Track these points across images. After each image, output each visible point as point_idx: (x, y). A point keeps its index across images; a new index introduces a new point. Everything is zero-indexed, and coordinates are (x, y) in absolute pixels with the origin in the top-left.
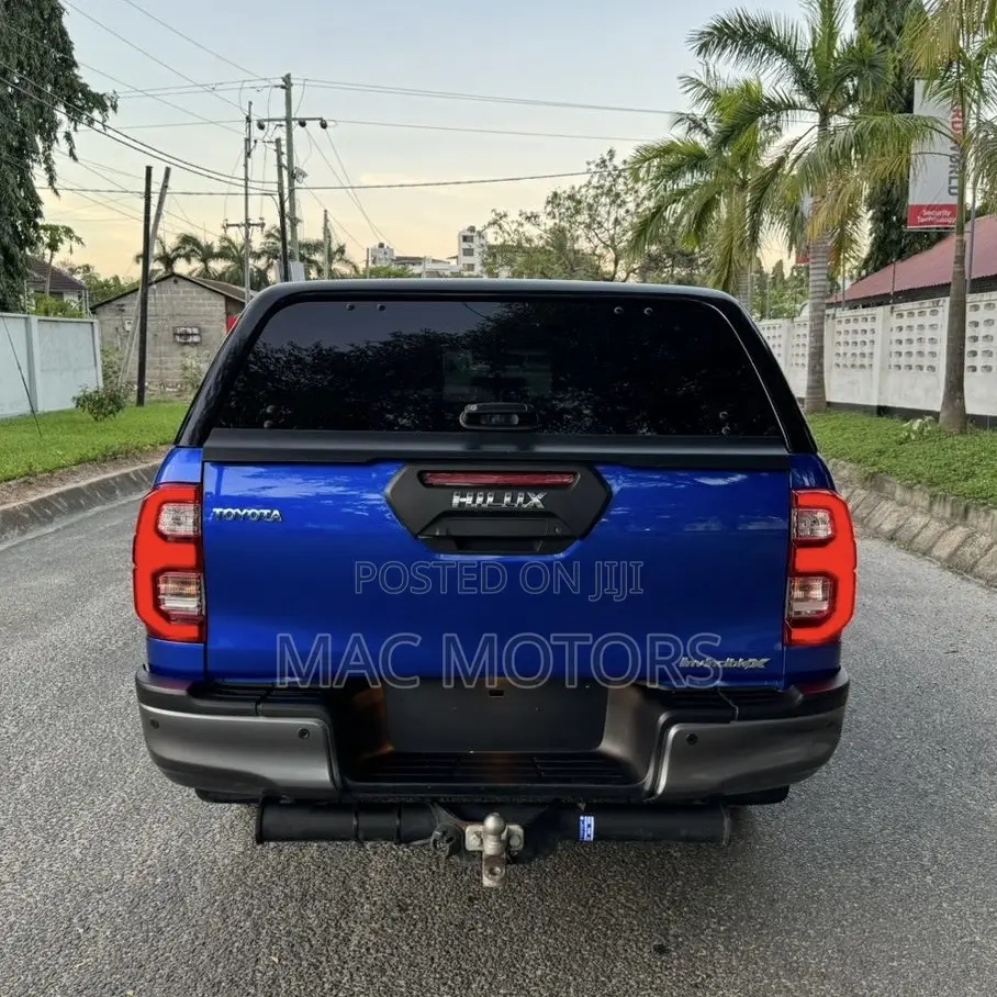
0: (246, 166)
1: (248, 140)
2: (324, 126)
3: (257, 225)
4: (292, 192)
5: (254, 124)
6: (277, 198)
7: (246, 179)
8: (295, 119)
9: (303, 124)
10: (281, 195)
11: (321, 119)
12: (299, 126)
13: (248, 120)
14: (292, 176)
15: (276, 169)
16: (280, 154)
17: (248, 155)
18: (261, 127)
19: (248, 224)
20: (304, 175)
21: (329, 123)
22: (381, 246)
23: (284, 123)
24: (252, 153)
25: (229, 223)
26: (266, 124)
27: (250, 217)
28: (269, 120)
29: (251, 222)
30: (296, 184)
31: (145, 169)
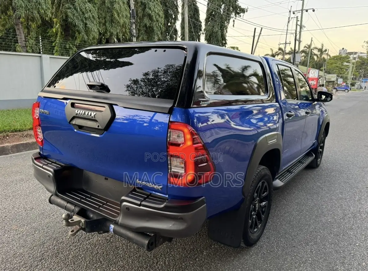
0: (288, 26)
1: (289, 18)
2: (314, 11)
3: (288, 43)
4: (300, 32)
5: (292, 13)
6: (295, 35)
7: (287, 30)
8: (304, 10)
9: (307, 11)
10: (296, 34)
11: (313, 9)
12: (306, 12)
13: (290, 12)
14: (301, 28)
15: (295, 25)
16: (297, 21)
17: (289, 22)
18: (294, 13)
19: (286, 43)
20: (305, 27)
21: (315, 10)
22: (343, 49)
23: (301, 11)
24: (290, 22)
25: (281, 43)
26: (295, 12)
27: (287, 41)
28: (296, 11)
29: (287, 43)
30: (302, 30)
31: (254, 29)
